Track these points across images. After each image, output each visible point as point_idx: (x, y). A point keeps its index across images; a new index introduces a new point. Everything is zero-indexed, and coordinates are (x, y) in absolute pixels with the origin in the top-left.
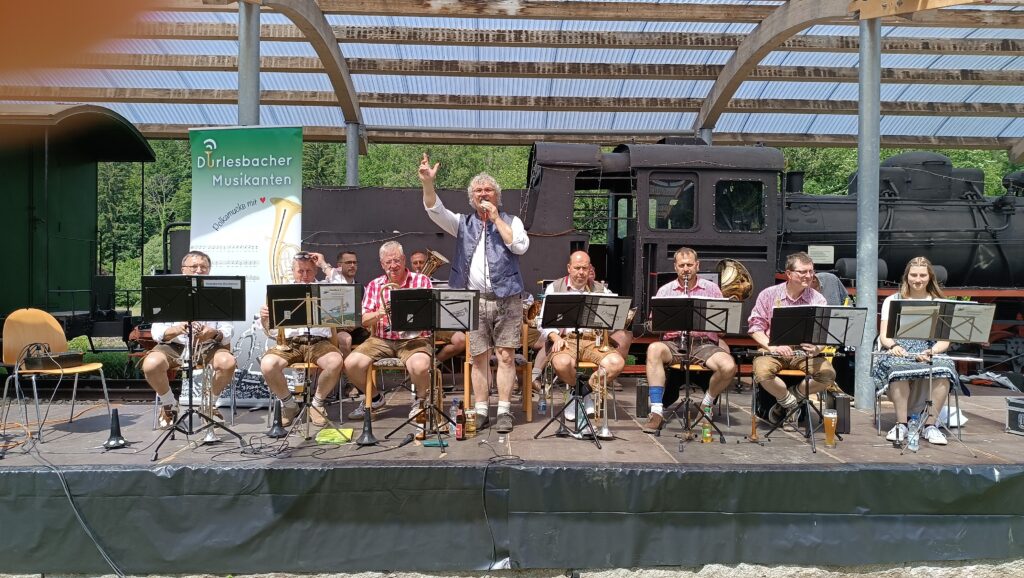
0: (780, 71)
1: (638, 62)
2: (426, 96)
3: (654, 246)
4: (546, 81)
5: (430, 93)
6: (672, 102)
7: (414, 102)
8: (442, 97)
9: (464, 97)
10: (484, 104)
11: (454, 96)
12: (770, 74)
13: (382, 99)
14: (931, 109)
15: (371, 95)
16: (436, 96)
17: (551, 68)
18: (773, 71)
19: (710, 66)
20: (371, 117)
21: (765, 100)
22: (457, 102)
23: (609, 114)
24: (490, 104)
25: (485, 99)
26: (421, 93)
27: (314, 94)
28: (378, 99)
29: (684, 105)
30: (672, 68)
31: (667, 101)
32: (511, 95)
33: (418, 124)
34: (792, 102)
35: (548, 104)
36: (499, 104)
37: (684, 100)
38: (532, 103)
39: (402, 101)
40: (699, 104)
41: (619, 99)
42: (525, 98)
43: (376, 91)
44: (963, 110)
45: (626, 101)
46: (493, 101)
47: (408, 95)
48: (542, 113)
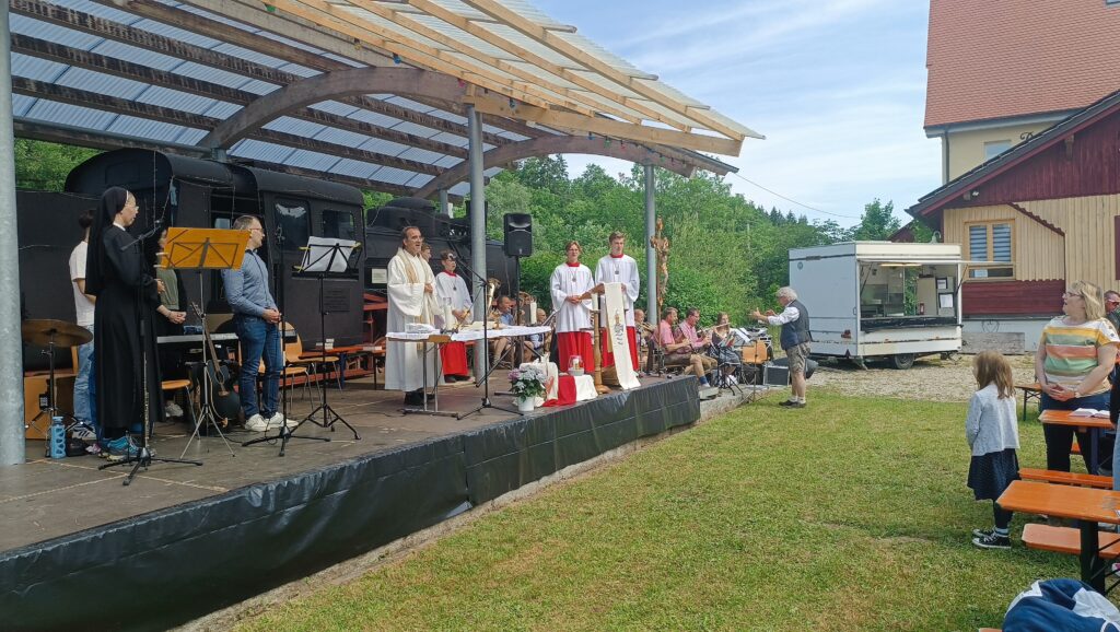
4: (61, 66)
6: (186, 116)
19: (242, 92)
29: (197, 121)
31: (183, 113)
35: (53, 92)
40: (213, 124)
41: (133, 103)
44: (395, 163)
45: (142, 106)
48: (31, 99)
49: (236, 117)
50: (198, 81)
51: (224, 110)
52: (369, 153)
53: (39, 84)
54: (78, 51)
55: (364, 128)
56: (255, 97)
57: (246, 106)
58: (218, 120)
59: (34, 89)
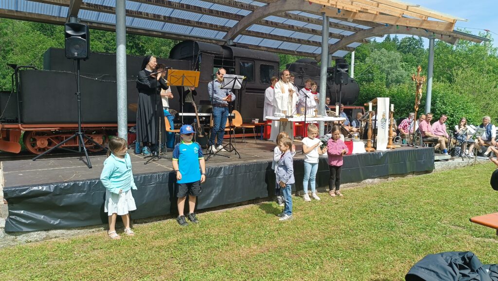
1: (213, 9)
4: (171, 10)
7: (106, 10)
10: (140, 15)
13: (89, 6)
14: (299, 41)
17: (178, 5)
19: (238, 15)
23: (191, 28)
26: (109, 6)
29: (222, 29)
30: (225, 13)
31: (216, 26)
32: (152, 13)
33: (100, 20)
35: (169, 19)
36: (147, 16)
37: (222, 26)
39: (100, 8)
40: (228, 29)
41: (198, 22)
42: (159, 15)
44: (307, 43)
45: (201, 23)
46: (144, 15)
47: (102, 6)
48: (163, 23)
49: (236, 26)
50: (220, 12)
51: (232, 23)
52: (295, 39)
53: (165, 17)
54: (175, 3)
55: (291, 28)
56: (243, 17)
57: (240, 21)
58: (230, 28)
59: (163, 19)
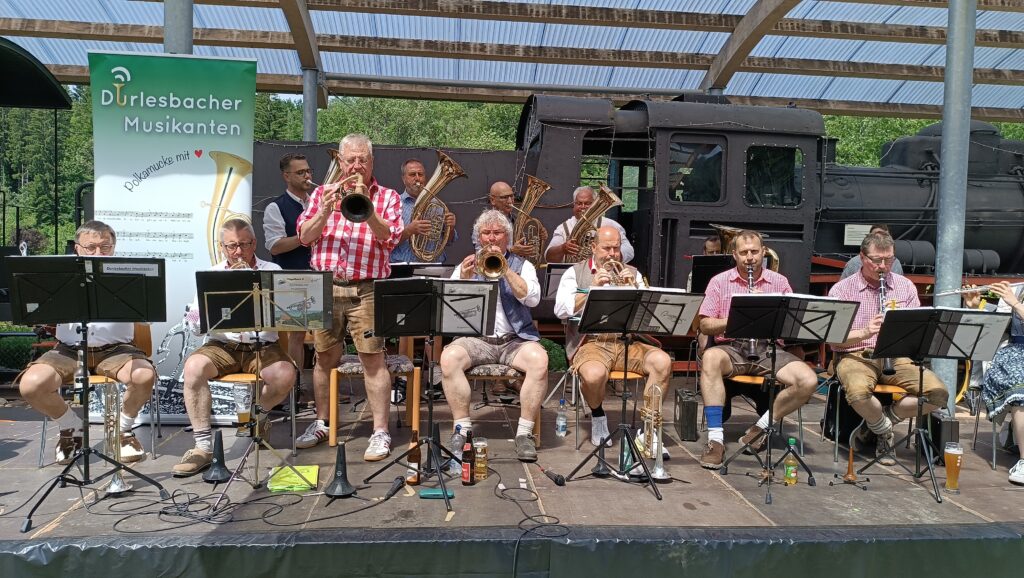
0: (803, 25)
1: (645, 8)
2: (398, 40)
3: (675, 222)
4: (538, 26)
5: (402, 37)
6: (679, 57)
7: (383, 47)
8: (417, 43)
9: (442, 43)
10: (466, 52)
11: (430, 42)
12: (793, 28)
13: (346, 43)
15: (333, 37)
16: (409, 41)
17: (546, 10)
18: (795, 25)
19: (726, 16)
20: (333, 63)
21: (780, 59)
22: (433, 49)
23: (607, 69)
24: (472, 52)
25: (466, 46)
26: (391, 37)
27: (265, 34)
28: (341, 42)
29: (692, 61)
30: (684, 17)
31: (674, 55)
32: (496, 42)
33: (387, 74)
34: (811, 62)
35: (538, 55)
36: (481, 53)
37: (692, 55)
38: (521, 54)
39: (369, 45)
40: (708, 61)
41: (619, 52)
42: (513, 47)
43: (339, 32)
45: (628, 54)
46: (475, 49)
47: (376, 39)
48: (530, 65)
49: (725, 49)
51: (713, 43)
53: (527, 49)
57: (732, 31)
58: (712, 56)
